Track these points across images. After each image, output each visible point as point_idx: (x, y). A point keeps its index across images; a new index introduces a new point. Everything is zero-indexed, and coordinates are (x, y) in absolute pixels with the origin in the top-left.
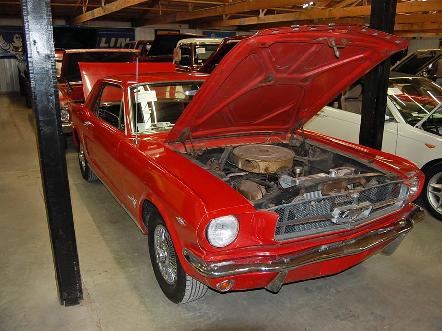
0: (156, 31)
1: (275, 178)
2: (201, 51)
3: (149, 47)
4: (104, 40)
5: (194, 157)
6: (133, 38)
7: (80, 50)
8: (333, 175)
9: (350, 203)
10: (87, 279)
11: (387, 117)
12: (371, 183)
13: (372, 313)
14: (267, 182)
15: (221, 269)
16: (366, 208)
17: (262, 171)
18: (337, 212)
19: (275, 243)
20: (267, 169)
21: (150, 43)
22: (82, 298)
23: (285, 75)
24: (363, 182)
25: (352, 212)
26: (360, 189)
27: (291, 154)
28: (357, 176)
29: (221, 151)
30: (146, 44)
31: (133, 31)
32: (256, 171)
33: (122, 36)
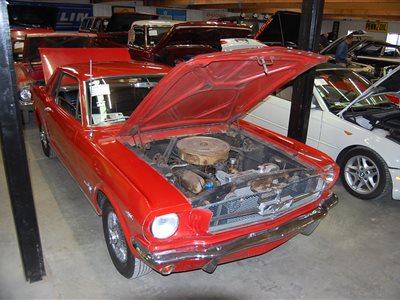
0: (113, 7)
1: (212, 169)
2: (153, 33)
3: (106, 23)
4: (64, 14)
5: (142, 151)
6: (91, 14)
7: (41, 35)
8: (261, 172)
9: (273, 197)
10: (49, 256)
11: (313, 106)
12: (293, 178)
13: (292, 284)
14: (206, 174)
15: (163, 257)
16: (287, 202)
17: (201, 164)
18: (262, 206)
19: (209, 235)
20: (205, 162)
21: (107, 20)
22: (45, 274)
23: (222, 83)
24: (287, 176)
25: (275, 206)
26: (283, 184)
27: (227, 147)
28: (281, 172)
29: (167, 141)
30: (103, 21)
31: (91, 7)
32: (197, 163)
33: (81, 11)
